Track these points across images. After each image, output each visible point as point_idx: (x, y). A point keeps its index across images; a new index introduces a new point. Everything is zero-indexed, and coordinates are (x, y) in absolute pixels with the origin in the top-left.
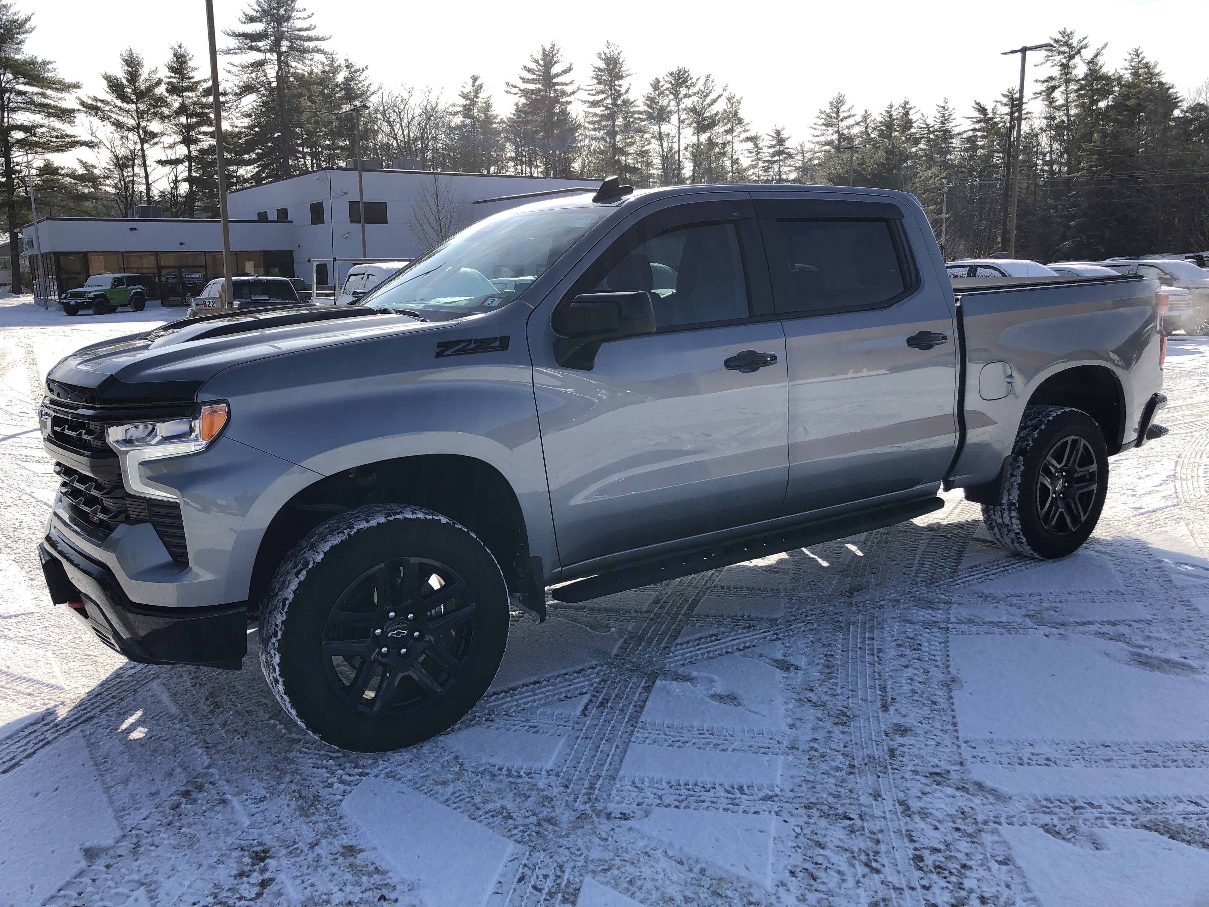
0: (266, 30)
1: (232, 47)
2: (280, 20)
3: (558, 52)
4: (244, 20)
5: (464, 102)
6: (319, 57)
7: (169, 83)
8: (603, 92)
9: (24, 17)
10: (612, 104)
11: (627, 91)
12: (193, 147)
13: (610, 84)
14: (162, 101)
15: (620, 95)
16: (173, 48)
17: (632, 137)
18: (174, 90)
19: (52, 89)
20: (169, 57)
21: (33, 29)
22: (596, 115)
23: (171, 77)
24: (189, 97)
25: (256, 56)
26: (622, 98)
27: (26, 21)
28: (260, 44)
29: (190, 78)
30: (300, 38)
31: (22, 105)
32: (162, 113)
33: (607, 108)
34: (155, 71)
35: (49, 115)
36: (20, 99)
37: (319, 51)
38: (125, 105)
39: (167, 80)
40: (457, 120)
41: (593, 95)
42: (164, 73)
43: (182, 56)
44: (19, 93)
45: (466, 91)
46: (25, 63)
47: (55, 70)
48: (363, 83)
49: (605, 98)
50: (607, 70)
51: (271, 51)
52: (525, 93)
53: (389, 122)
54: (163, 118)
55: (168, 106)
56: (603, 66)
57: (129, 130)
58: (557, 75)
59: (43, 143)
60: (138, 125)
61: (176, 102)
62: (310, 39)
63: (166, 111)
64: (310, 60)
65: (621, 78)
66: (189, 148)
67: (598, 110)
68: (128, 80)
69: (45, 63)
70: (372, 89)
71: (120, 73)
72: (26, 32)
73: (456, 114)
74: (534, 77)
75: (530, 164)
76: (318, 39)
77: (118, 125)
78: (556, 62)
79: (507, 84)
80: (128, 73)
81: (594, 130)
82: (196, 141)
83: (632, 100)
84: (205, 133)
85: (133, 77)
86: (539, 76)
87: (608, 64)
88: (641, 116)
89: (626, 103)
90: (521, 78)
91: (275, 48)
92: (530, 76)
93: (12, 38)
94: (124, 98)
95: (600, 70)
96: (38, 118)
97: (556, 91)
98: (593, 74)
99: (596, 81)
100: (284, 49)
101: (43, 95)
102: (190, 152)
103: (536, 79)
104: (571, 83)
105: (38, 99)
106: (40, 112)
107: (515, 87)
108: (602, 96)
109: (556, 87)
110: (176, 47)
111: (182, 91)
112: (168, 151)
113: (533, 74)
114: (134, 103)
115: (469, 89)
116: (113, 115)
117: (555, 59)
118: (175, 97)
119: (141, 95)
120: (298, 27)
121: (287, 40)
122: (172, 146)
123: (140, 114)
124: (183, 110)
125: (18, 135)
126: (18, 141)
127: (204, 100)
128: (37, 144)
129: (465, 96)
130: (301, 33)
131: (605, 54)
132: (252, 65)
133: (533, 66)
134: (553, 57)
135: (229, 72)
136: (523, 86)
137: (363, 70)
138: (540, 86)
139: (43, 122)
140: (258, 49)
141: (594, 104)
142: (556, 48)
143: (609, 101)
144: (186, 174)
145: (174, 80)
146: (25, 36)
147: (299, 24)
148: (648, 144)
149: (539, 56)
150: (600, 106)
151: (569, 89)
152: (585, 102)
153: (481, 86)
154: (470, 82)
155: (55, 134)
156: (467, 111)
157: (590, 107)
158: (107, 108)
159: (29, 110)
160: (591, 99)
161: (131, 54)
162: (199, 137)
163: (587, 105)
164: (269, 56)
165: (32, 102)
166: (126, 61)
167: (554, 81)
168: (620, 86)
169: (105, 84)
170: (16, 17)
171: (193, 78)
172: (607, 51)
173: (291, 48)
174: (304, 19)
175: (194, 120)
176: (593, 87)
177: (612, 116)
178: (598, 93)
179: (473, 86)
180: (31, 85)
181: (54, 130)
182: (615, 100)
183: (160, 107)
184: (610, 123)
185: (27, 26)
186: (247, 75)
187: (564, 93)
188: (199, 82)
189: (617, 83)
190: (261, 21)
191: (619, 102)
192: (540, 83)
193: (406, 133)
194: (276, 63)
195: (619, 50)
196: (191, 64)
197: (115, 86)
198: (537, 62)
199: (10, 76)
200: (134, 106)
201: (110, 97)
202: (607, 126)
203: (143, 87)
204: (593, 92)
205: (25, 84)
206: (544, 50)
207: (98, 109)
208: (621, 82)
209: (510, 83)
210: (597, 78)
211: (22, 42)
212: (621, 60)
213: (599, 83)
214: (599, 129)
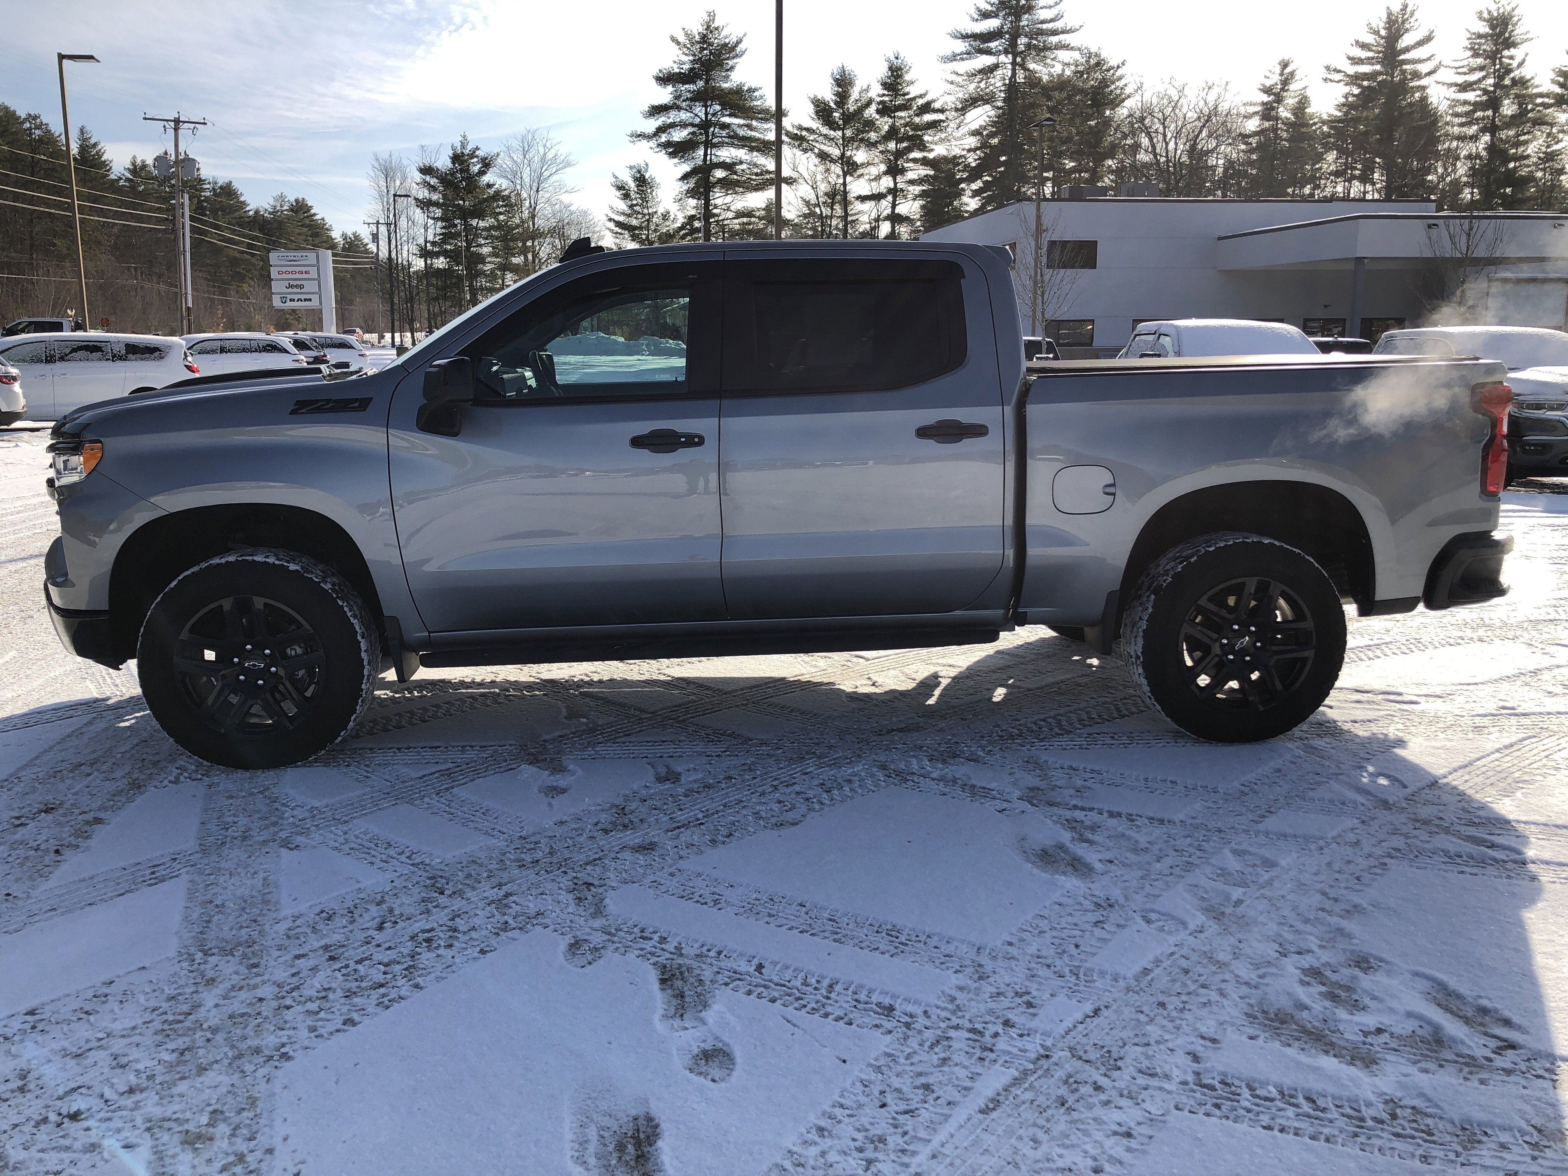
0: (1002, 27)
1: (958, 51)
2: (1018, 12)
3: (1412, 14)
4: (976, 17)
5: (1265, 98)
6: (1064, 55)
7: (881, 102)
8: (1481, 68)
9: (735, 40)
10: (1496, 85)
11: (1520, 65)
12: (899, 179)
13: (1493, 56)
14: (870, 124)
15: (1509, 71)
16: (888, 60)
17: (1528, 133)
18: (885, 110)
19: (757, 119)
20: (882, 71)
21: (744, 52)
22: (1465, 103)
23: (884, 95)
24: (901, 118)
25: (986, 60)
26: (1512, 75)
27: (739, 42)
28: (993, 45)
29: (904, 95)
30: (1042, 32)
31: (726, 140)
32: (868, 140)
33: (1485, 92)
34: (867, 90)
35: (752, 149)
36: (724, 133)
37: (1066, 47)
38: (832, 132)
39: (879, 99)
40: (1253, 125)
41: (1465, 74)
42: (876, 91)
43: (899, 69)
44: (725, 126)
45: (1268, 83)
46: (731, 92)
47: (762, 97)
48: (1117, 84)
49: (1484, 78)
50: (1492, 36)
51: (1006, 52)
52: (1355, 79)
53: (1148, 134)
54: (871, 145)
55: (877, 130)
56: (1484, 28)
57: (833, 161)
58: (1407, 50)
59: (744, 182)
60: (843, 155)
61: (884, 124)
62: (1055, 33)
63: (873, 136)
64: (1053, 59)
65: (1514, 45)
66: (895, 180)
67: (1471, 96)
68: (836, 103)
69: (751, 90)
70: (1127, 91)
71: (828, 94)
72: (737, 56)
73: (1248, 117)
74: (1371, 54)
75: (1365, 179)
76: (1064, 32)
77: (824, 156)
78: (1407, 30)
79: (1328, 68)
80: (837, 94)
81: (1462, 125)
82: (903, 171)
83: (1528, 77)
84: (915, 161)
85: (842, 97)
86: (1379, 52)
87: (1493, 27)
88: (1546, 100)
89: (1522, 82)
90: (1349, 58)
91: (1011, 49)
92: (1364, 54)
93: (722, 65)
94: (830, 123)
95: (1480, 36)
96: (741, 154)
97: (1403, 72)
98: (1467, 43)
99: (1470, 53)
100: (1022, 48)
101: (750, 127)
102: (896, 183)
103: (1373, 58)
104: (1428, 59)
105: (741, 132)
106: (743, 147)
107: (1339, 71)
108: (1478, 75)
109: (1404, 67)
110: (892, 58)
111: (895, 112)
112: (873, 184)
113: (1370, 50)
114: (840, 129)
115: (1275, 79)
116: (817, 145)
117: (1407, 26)
118: (886, 119)
119: (848, 118)
120: (1042, 18)
121: (1026, 36)
122: (878, 178)
123: (847, 142)
124: (892, 133)
125: (719, 174)
126: (720, 181)
127: (917, 120)
128: (737, 183)
129: (1267, 91)
130: (1045, 26)
131: (1489, 12)
132: (980, 71)
133: (1370, 39)
134: (1403, 22)
135: (952, 83)
136: (1352, 70)
137: (1118, 67)
138: (1378, 67)
139: (744, 157)
140: (988, 52)
141: (1464, 87)
142: (1409, 10)
143: (1491, 81)
144: (889, 211)
145: (887, 99)
146: (735, 61)
147: (1043, 14)
148: (1557, 143)
149: (1380, 24)
150: (1474, 90)
151: (1423, 68)
152: (1451, 85)
153: (1292, 74)
154: (1278, 69)
155: (755, 170)
156: (1268, 112)
157: (1460, 91)
158: (812, 138)
159: (732, 145)
160: (1460, 79)
161: (843, 71)
162: (906, 165)
163: (1454, 89)
164: (1002, 58)
165: (736, 136)
166: (836, 80)
167: (1402, 57)
168: (1511, 58)
169: (811, 109)
170: (727, 41)
171: (908, 94)
172: (1493, 8)
173: (1029, 46)
174: (1050, 7)
175: (905, 145)
176: (1465, 63)
177: (1493, 102)
178: (1472, 70)
179: (1282, 74)
180: (736, 116)
181: (756, 165)
182: (1501, 78)
183: (868, 132)
184: (1490, 113)
185: (738, 49)
186: (973, 86)
187: (1417, 75)
188: (914, 98)
189: (1506, 53)
190: (996, 16)
191: (1507, 82)
192: (1378, 63)
193: (1172, 145)
194: (1010, 66)
195: (1513, 5)
196: (907, 77)
197: (822, 111)
198: (1377, 33)
199: (718, 108)
200: (840, 133)
201: (815, 125)
202: (1483, 118)
203: (852, 109)
204: (1465, 70)
205: (730, 115)
206: (1390, 14)
207: (802, 139)
208: (1513, 51)
209: (1333, 67)
210: (1472, 49)
211: (732, 68)
212: (1515, 19)
213: (1476, 55)
214: (1469, 124)
